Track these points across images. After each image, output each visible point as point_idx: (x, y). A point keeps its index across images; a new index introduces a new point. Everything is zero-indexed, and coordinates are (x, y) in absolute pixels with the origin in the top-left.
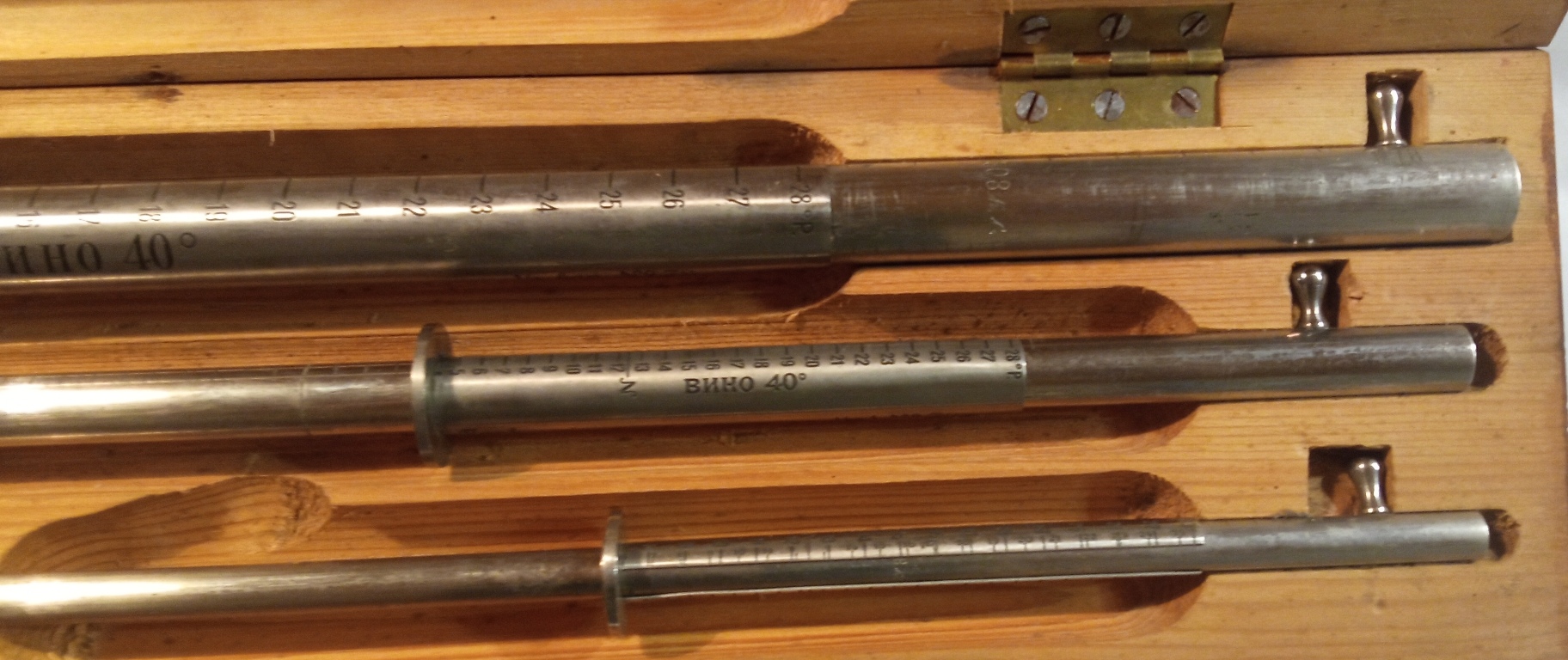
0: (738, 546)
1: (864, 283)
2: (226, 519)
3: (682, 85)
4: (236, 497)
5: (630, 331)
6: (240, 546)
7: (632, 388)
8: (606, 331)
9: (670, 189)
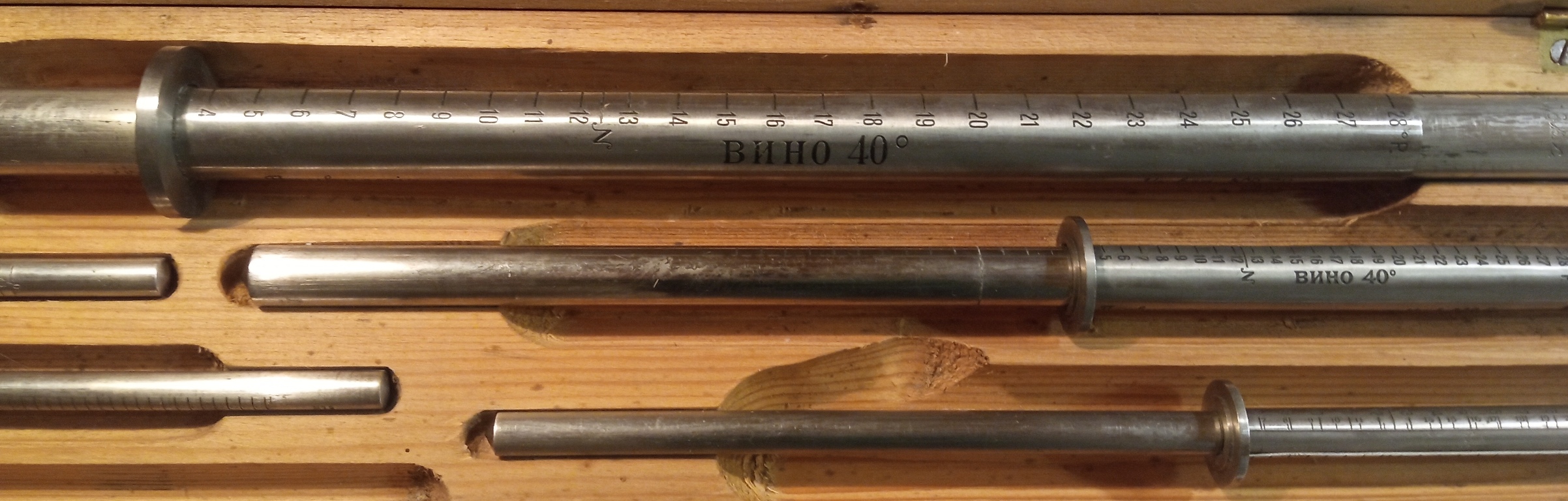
0: (1334, 415)
1: (1430, 196)
2: (878, 372)
3: (1279, 24)
4: (889, 354)
5: (1211, 228)
6: (886, 395)
7: (1252, 277)
8: (1188, 228)
9: (1288, 111)
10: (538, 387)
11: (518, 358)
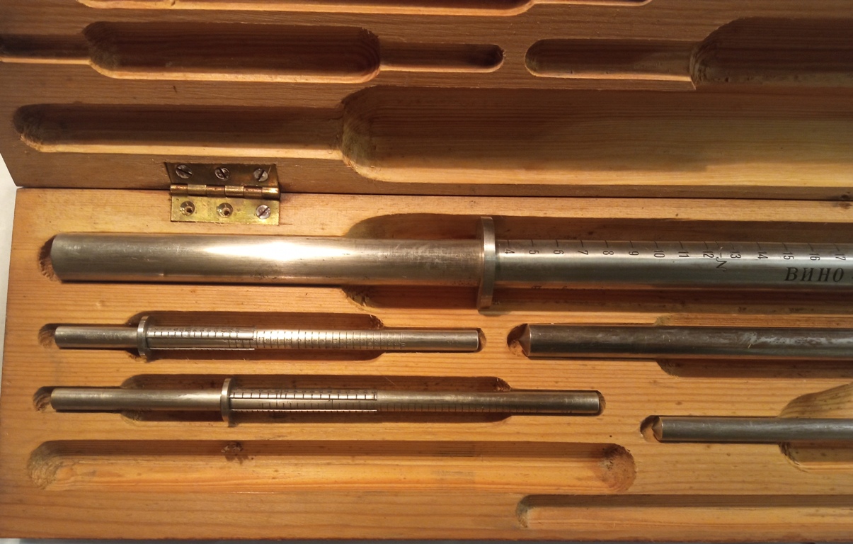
10: (679, 403)
11: (667, 387)
